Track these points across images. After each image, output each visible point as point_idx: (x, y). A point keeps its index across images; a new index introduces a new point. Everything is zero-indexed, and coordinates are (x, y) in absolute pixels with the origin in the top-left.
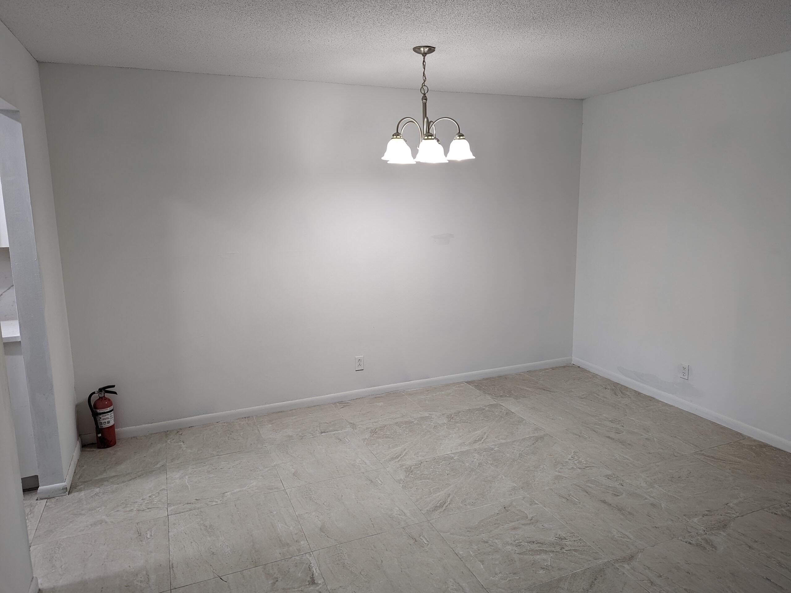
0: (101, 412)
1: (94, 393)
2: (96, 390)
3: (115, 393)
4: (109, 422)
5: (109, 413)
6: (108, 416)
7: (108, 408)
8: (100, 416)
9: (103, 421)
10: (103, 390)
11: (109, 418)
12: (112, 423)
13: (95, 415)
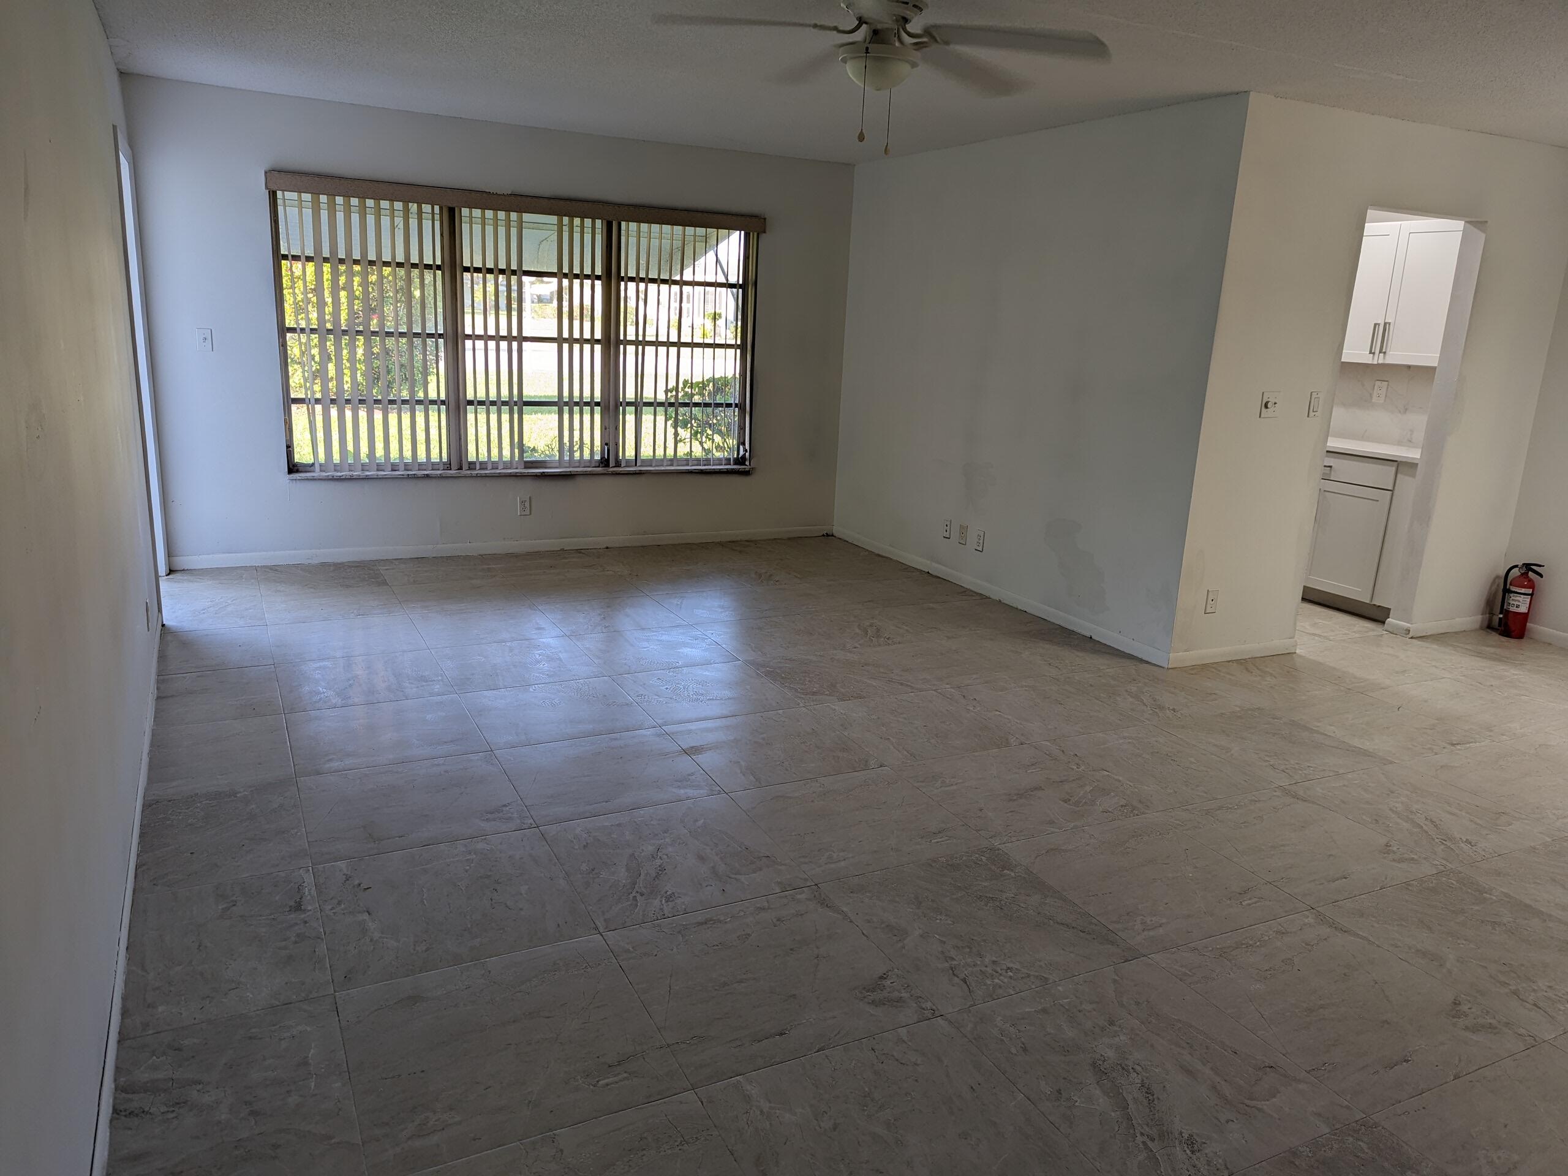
0: (1514, 590)
1: (1516, 566)
2: (1520, 564)
3: (1541, 576)
4: (1518, 606)
5: (1522, 596)
6: (1521, 598)
7: (1523, 589)
8: (1512, 595)
9: (1512, 602)
10: (1528, 567)
11: (1519, 601)
12: (1523, 609)
13: (1506, 591)
